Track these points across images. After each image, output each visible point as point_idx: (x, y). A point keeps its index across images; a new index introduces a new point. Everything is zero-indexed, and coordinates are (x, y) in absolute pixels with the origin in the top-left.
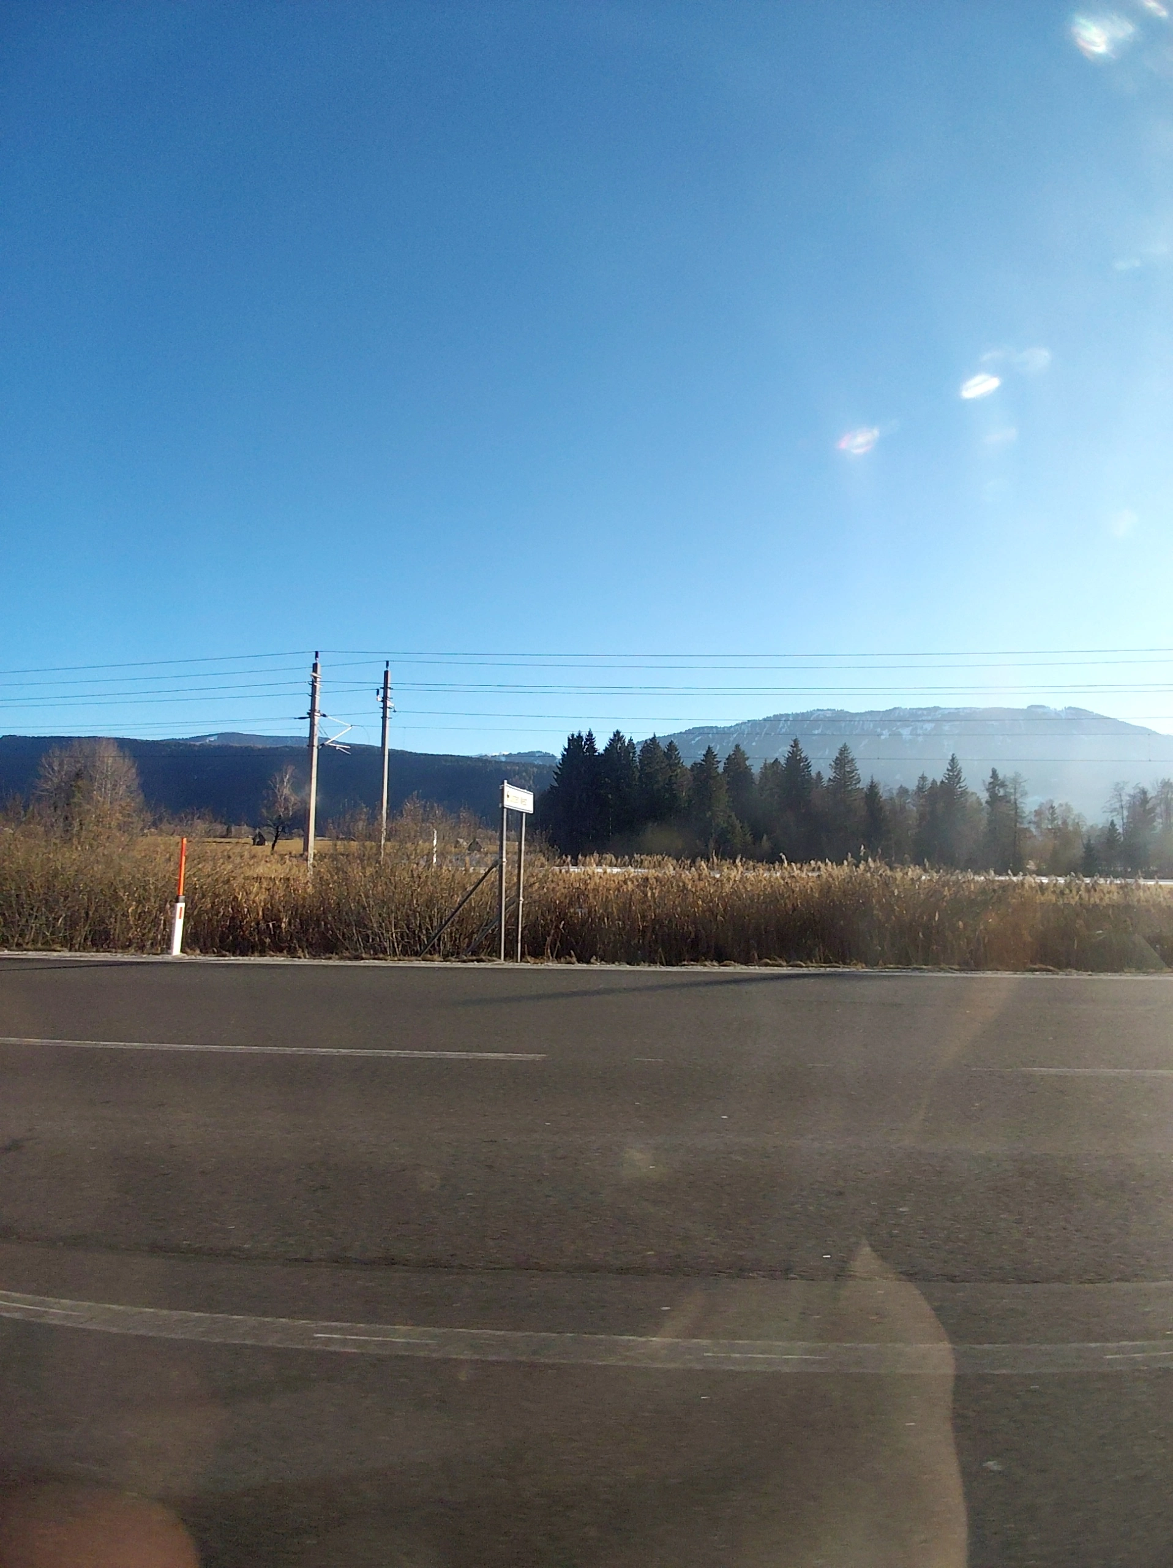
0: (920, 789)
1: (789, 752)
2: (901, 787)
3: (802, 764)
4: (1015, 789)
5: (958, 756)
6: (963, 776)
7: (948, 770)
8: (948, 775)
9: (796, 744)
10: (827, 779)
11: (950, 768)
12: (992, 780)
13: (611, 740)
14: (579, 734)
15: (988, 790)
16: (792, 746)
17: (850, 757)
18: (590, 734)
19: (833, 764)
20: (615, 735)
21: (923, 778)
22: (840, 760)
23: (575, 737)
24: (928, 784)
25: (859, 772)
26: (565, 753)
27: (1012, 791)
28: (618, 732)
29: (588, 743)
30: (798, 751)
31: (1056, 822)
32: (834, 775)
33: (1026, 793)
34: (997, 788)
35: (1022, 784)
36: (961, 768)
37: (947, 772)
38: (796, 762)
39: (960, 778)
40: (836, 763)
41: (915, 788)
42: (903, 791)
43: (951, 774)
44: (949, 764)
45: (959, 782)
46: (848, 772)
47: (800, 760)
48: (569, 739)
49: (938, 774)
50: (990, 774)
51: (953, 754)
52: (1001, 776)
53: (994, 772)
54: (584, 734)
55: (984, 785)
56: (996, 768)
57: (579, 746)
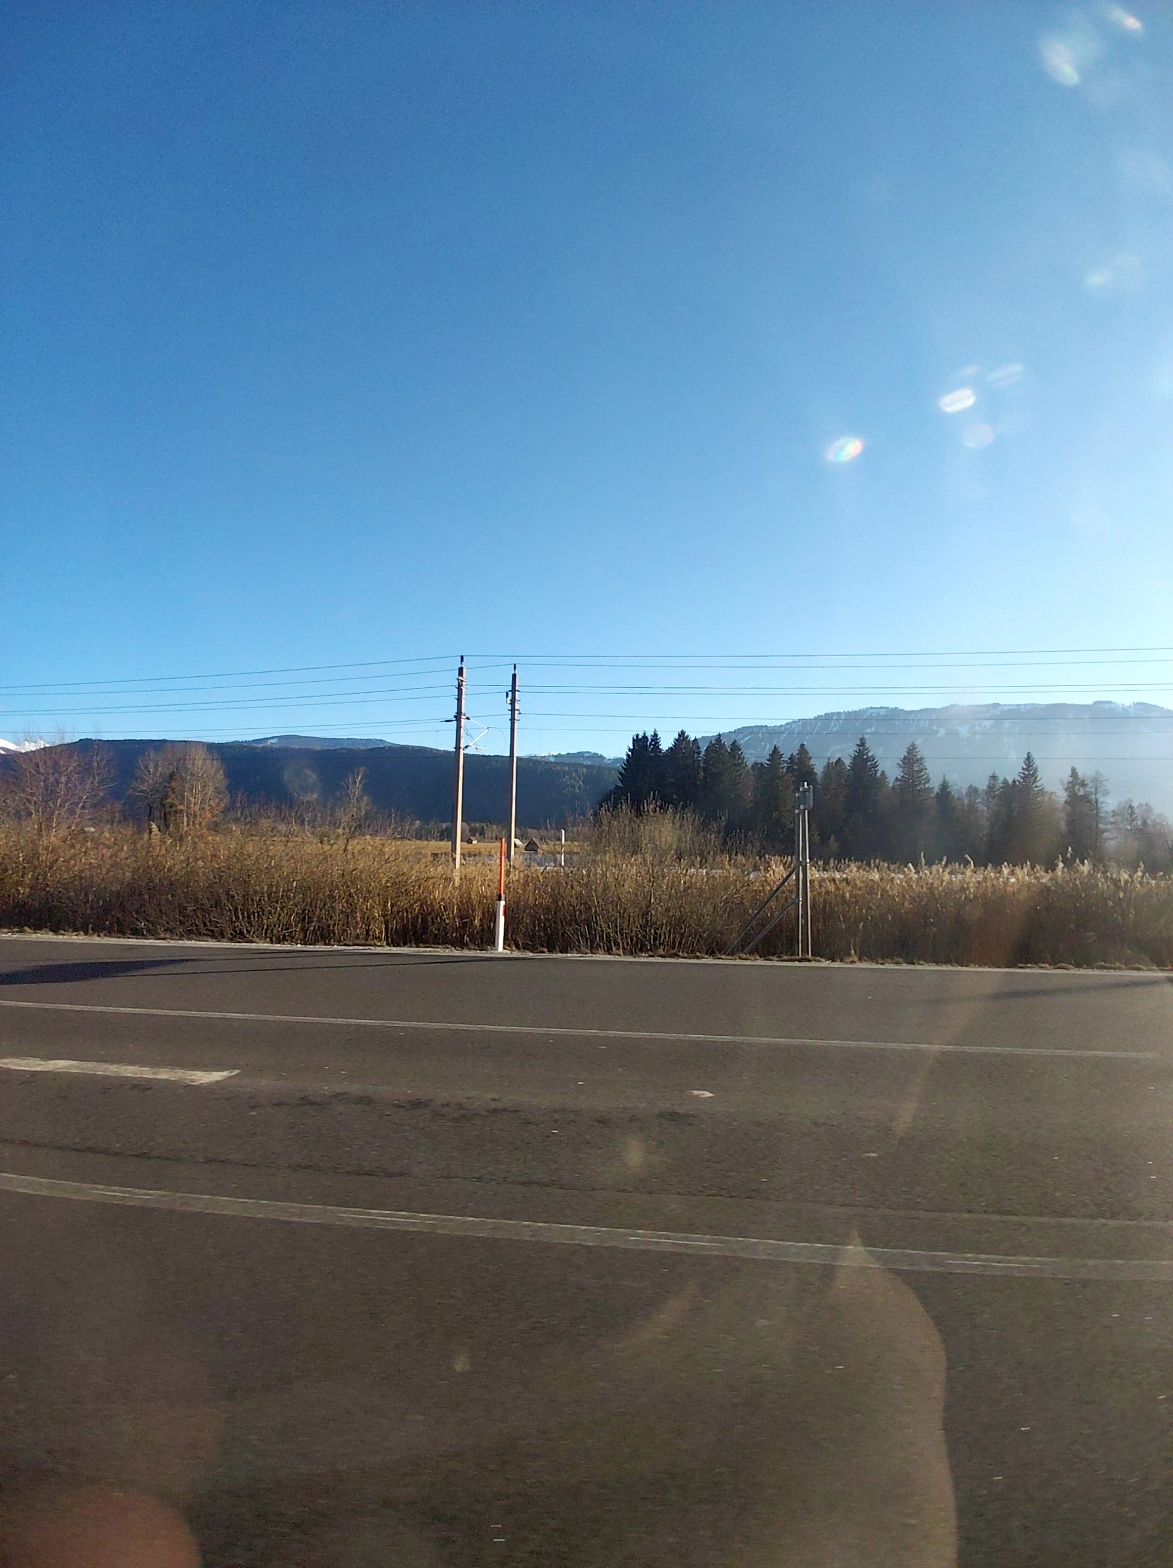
0: (991, 788)
1: (856, 751)
2: (971, 786)
3: (869, 764)
4: (1096, 789)
5: (1034, 755)
6: (1039, 775)
7: (1023, 769)
8: (1024, 774)
9: (862, 743)
10: (894, 778)
11: (1025, 767)
12: (1071, 779)
13: (676, 740)
14: (645, 734)
15: (1066, 790)
16: (858, 745)
17: (919, 757)
18: (656, 735)
19: (900, 762)
20: (679, 735)
21: (994, 777)
22: (909, 759)
23: (640, 737)
24: (999, 783)
25: (928, 771)
26: (630, 753)
27: (1093, 790)
28: (683, 733)
29: (653, 743)
30: (864, 750)
31: (1135, 822)
32: (902, 774)
33: (1108, 793)
34: (1077, 787)
35: (1104, 783)
36: (1037, 767)
37: (1022, 771)
38: (863, 761)
39: (1037, 777)
40: (904, 763)
41: (985, 788)
42: (973, 791)
43: (1027, 773)
44: (1025, 762)
45: (1035, 782)
46: (916, 771)
47: (867, 759)
48: (634, 740)
49: (1011, 772)
50: (1070, 772)
51: (1029, 753)
52: (1080, 774)
53: (1074, 770)
54: (649, 734)
55: (1062, 784)
56: (1075, 766)
57: (643, 747)
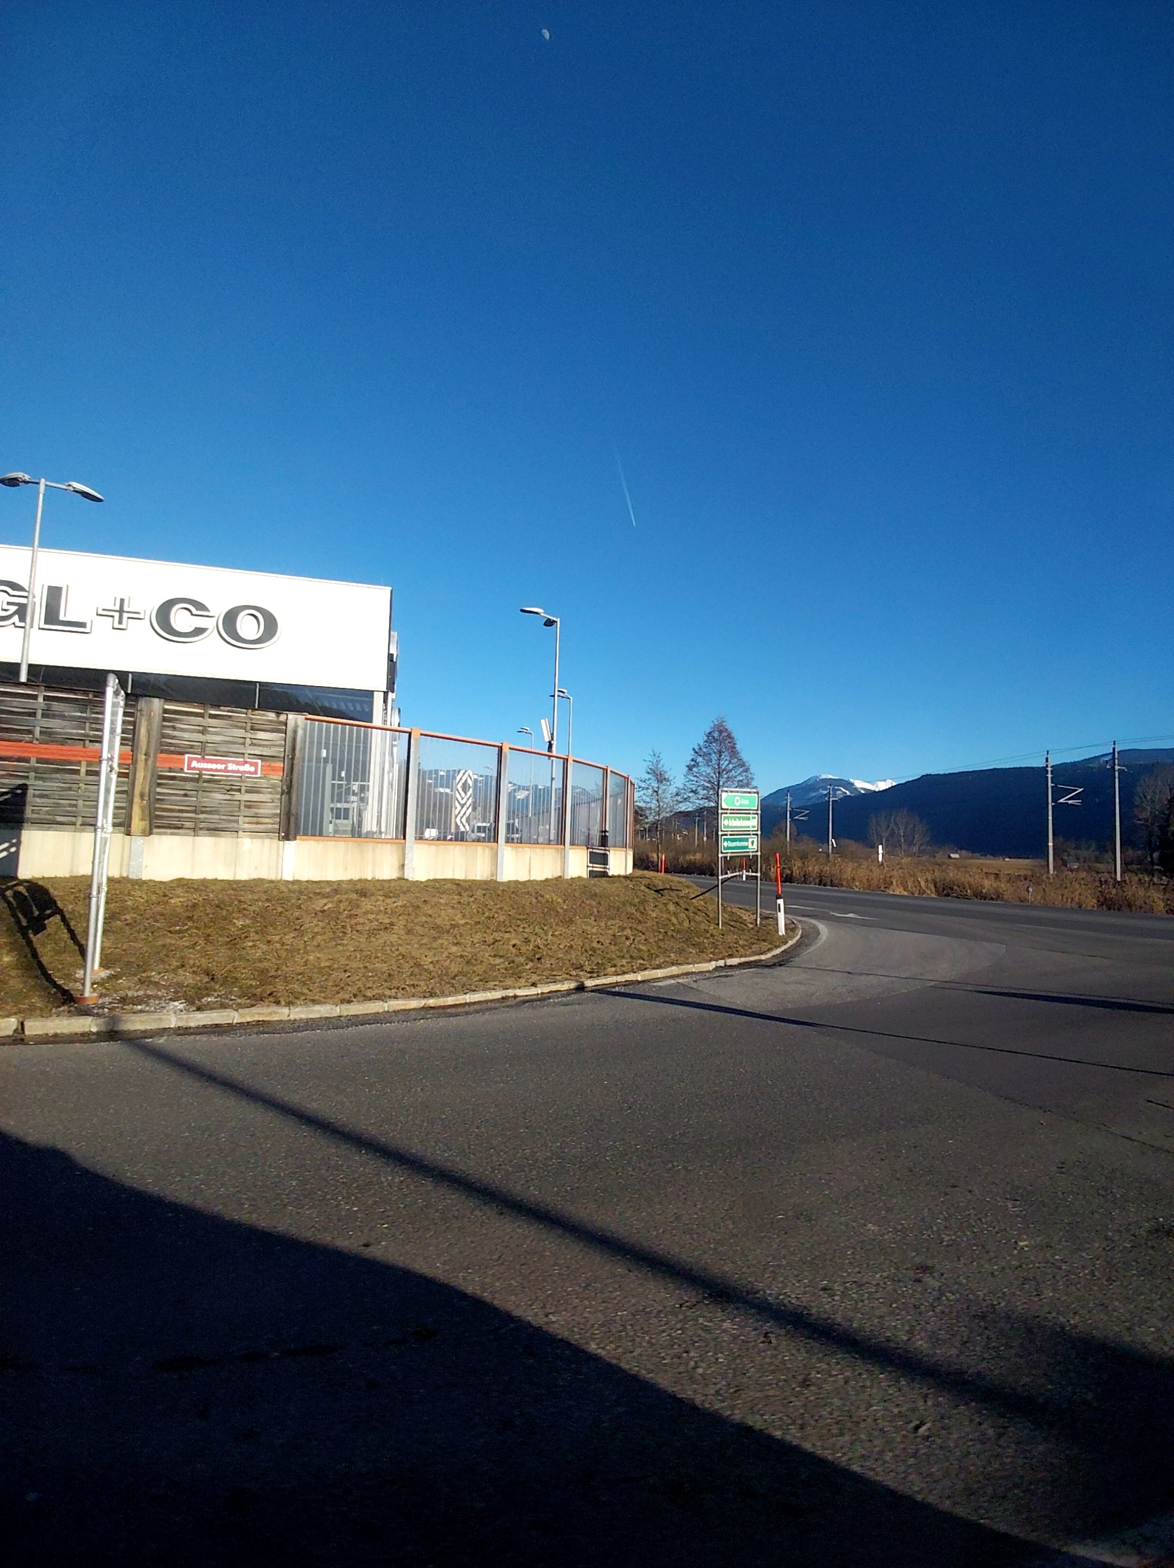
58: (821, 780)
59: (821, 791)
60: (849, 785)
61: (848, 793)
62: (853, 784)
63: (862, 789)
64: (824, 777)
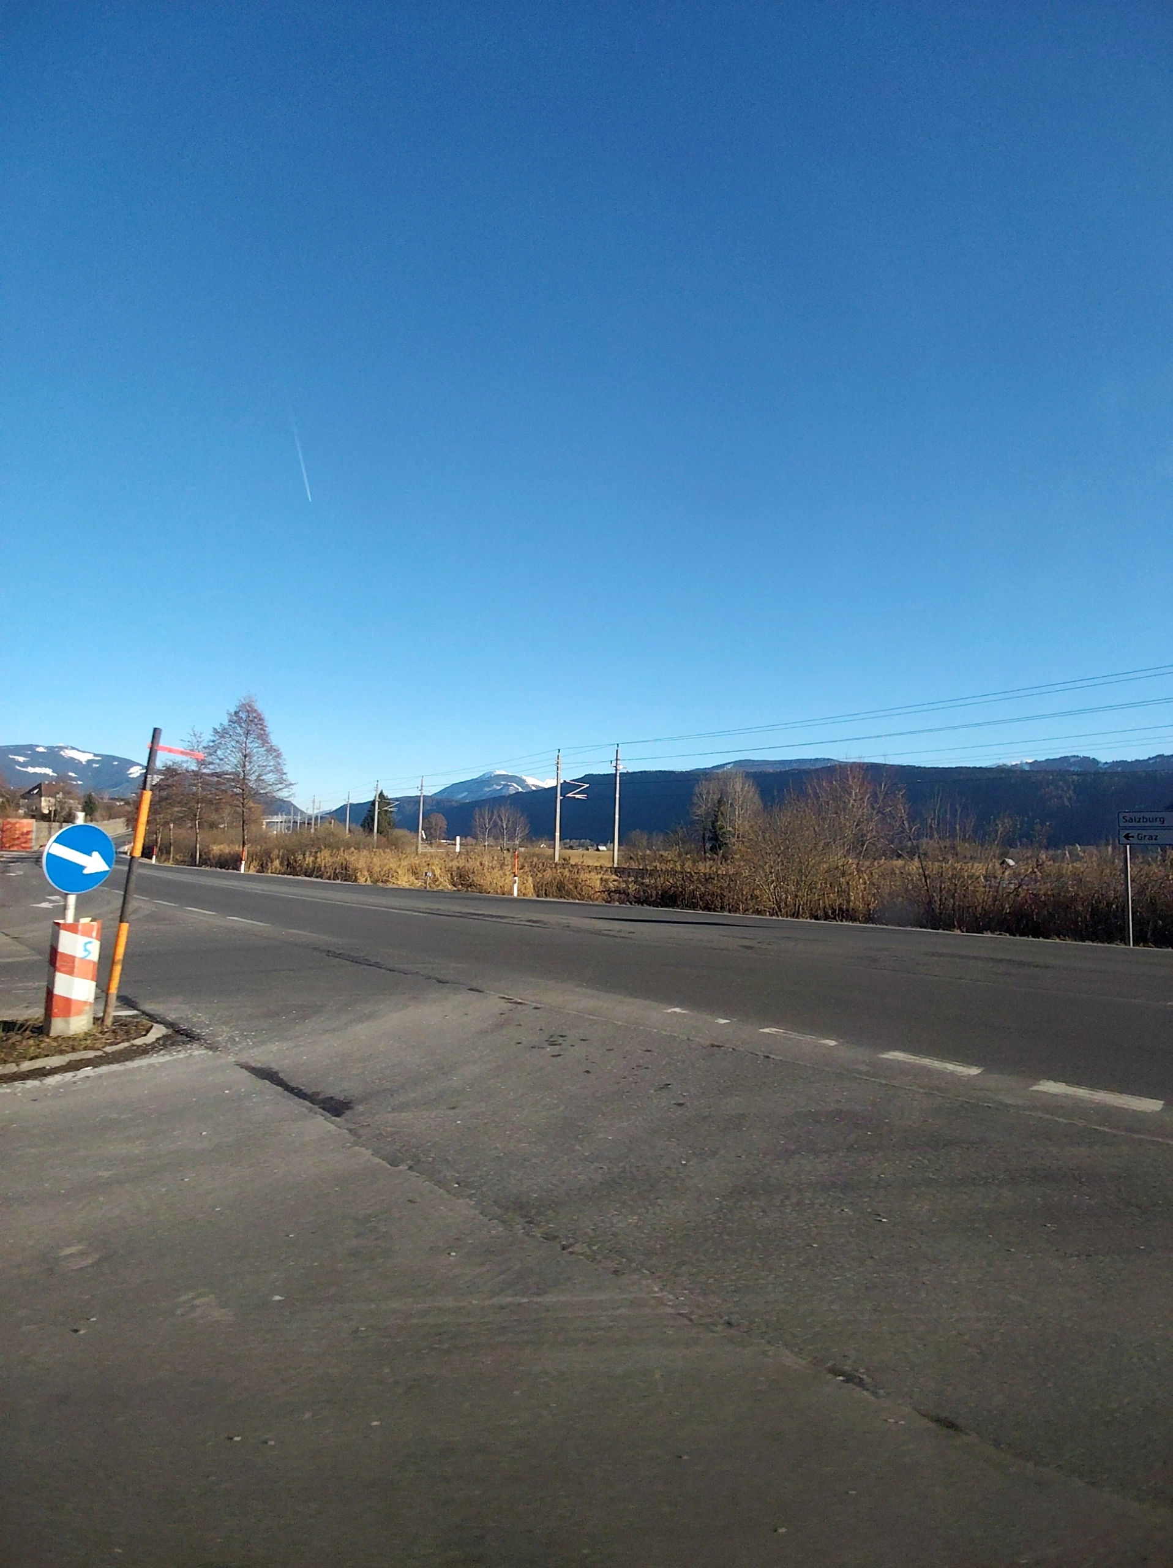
58: (495, 776)
59: (495, 786)
60: (521, 781)
61: (520, 790)
62: (525, 781)
63: (534, 785)
64: (498, 772)
